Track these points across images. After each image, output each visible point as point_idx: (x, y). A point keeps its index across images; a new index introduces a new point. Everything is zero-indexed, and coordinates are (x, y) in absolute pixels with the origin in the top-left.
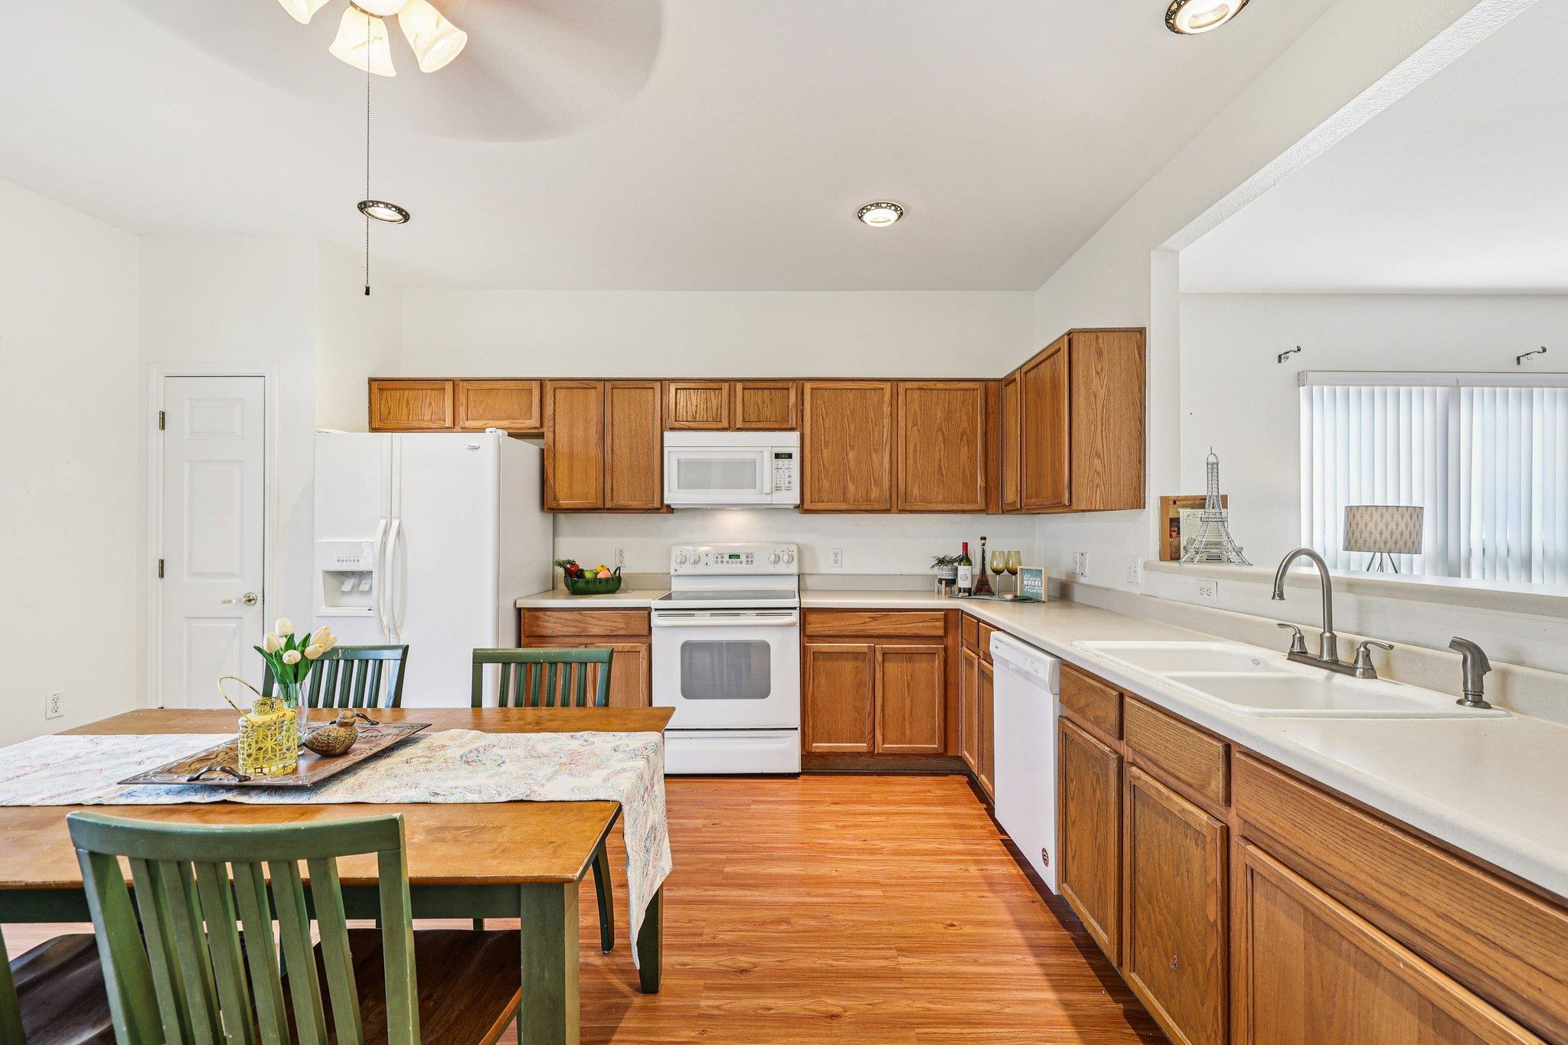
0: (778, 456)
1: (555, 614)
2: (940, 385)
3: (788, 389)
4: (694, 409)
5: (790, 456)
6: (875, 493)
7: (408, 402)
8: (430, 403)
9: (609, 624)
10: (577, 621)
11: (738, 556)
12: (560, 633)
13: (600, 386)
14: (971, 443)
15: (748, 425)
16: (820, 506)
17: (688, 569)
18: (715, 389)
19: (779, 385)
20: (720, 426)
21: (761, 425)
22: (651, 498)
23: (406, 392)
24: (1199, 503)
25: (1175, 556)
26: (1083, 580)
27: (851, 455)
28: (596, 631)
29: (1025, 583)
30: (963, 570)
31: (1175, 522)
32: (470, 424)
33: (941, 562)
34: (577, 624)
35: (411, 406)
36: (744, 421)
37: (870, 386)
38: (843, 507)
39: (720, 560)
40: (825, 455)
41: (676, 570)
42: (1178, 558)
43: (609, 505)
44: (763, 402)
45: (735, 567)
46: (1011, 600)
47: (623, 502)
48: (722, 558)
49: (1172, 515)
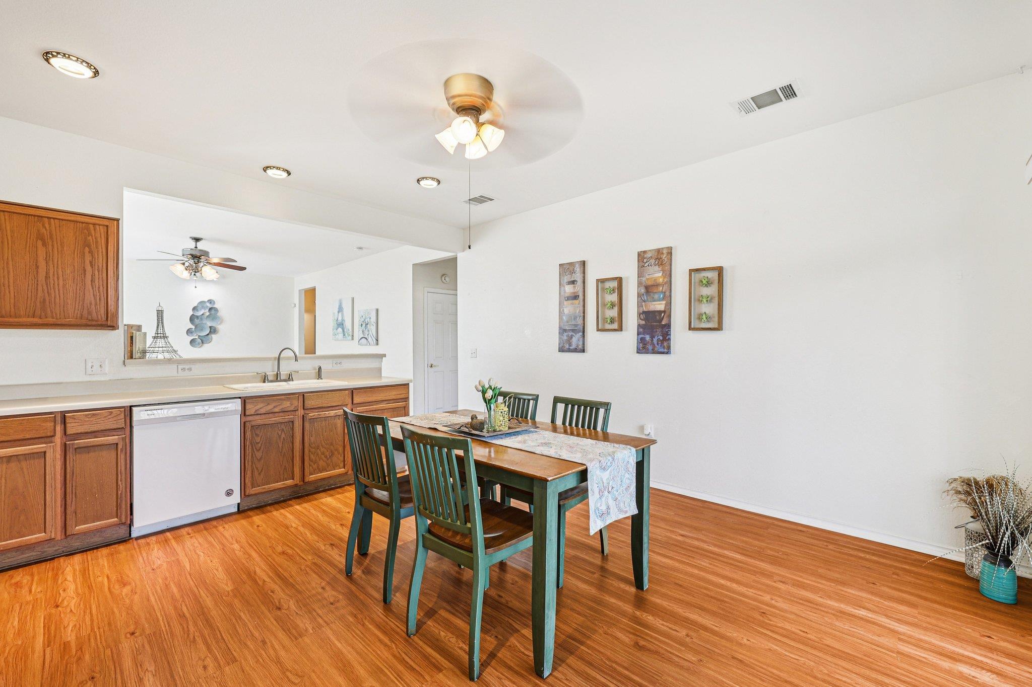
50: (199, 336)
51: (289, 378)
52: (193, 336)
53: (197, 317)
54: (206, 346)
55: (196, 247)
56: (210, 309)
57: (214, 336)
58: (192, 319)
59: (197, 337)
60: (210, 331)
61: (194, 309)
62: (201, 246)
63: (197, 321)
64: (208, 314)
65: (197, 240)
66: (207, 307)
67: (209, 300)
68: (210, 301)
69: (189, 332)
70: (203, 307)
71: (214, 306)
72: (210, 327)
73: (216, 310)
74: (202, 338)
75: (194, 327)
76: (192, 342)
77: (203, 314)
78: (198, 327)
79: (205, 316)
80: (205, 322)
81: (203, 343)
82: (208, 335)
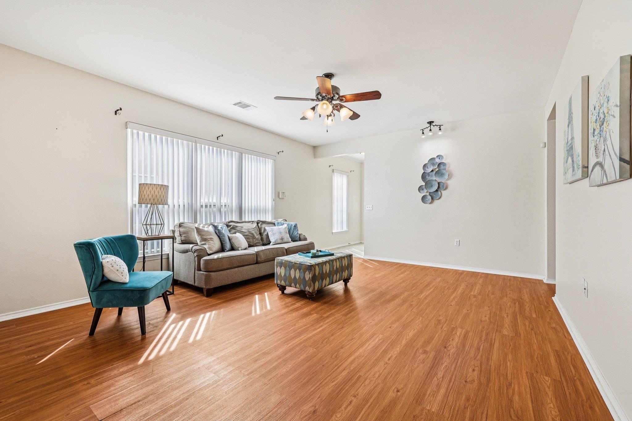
50: (430, 193)
52: (423, 193)
53: (428, 174)
54: (436, 202)
56: (439, 164)
57: (443, 192)
58: (424, 177)
59: (428, 194)
60: (439, 187)
61: (425, 166)
63: (428, 178)
64: (437, 169)
66: (437, 162)
67: (438, 156)
69: (420, 189)
70: (434, 164)
71: (443, 161)
72: (439, 183)
73: (444, 164)
74: (431, 194)
75: (424, 184)
76: (424, 199)
77: (432, 171)
78: (428, 184)
79: (434, 172)
80: (434, 178)
81: (432, 199)
82: (437, 191)
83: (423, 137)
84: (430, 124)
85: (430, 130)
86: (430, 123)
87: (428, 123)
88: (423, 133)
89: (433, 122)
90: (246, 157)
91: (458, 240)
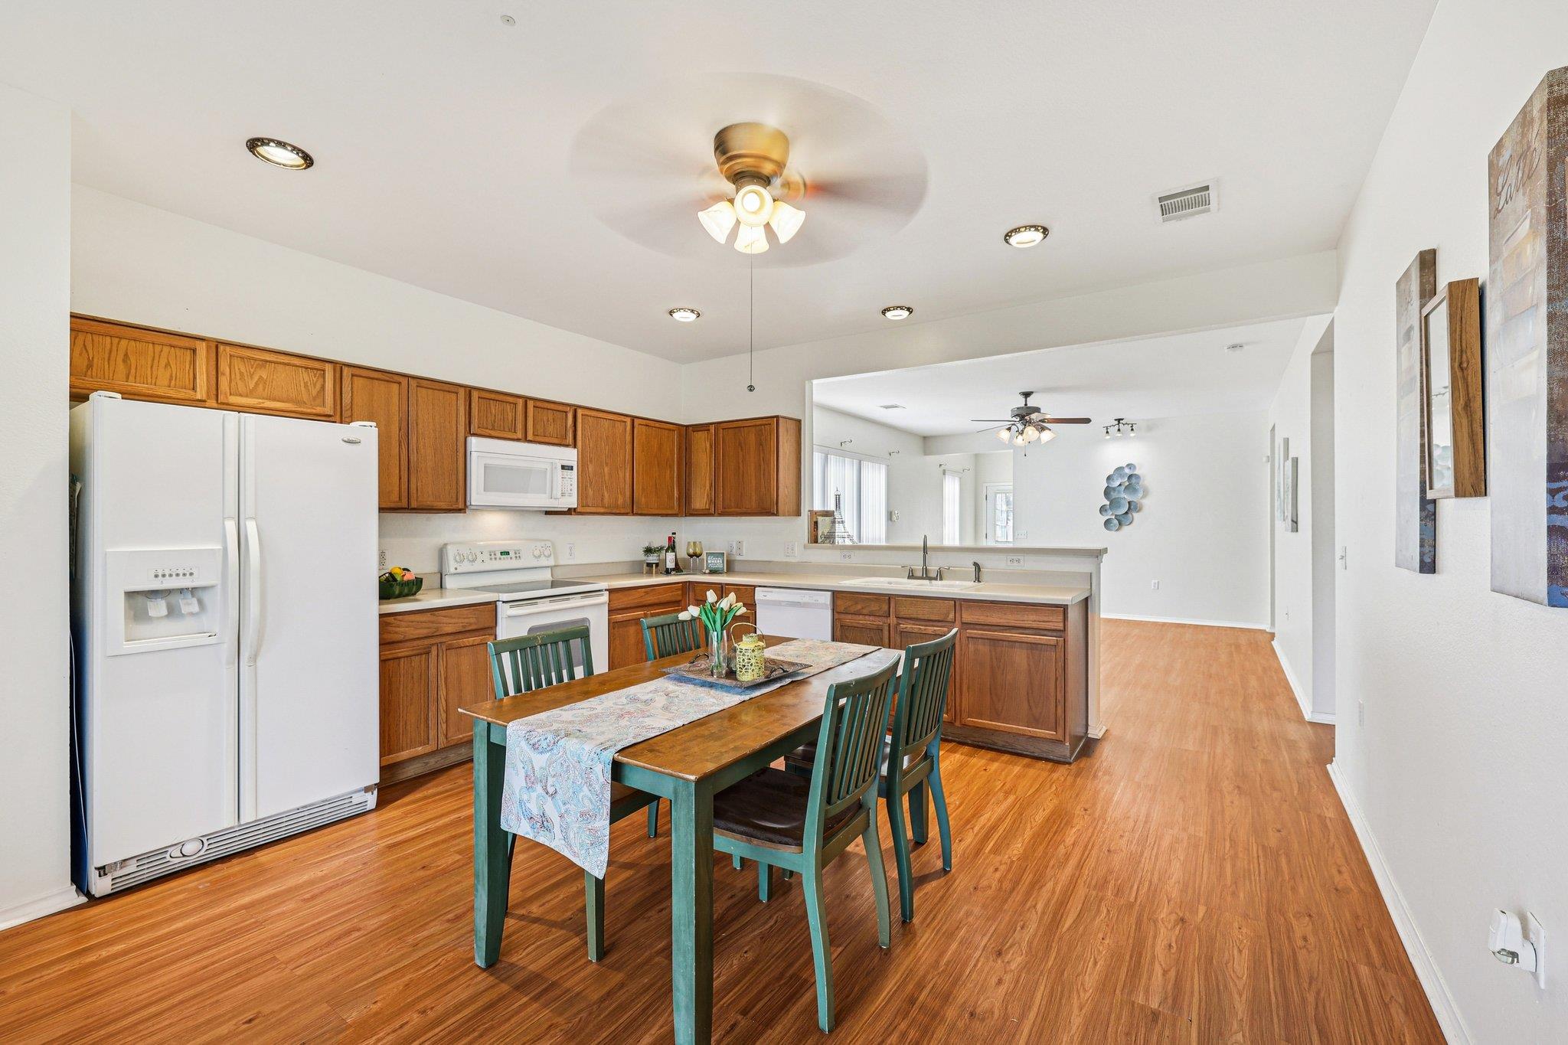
0: (563, 467)
1: (407, 618)
2: (657, 425)
3: (566, 412)
4: (493, 418)
5: (571, 468)
6: (620, 501)
7: (126, 355)
8: (168, 365)
9: (460, 621)
10: (430, 622)
11: (508, 553)
12: (412, 637)
13: (404, 381)
14: (671, 467)
15: (538, 439)
16: (588, 510)
17: (466, 567)
18: (510, 403)
19: (561, 408)
20: (516, 438)
21: (547, 440)
22: (455, 500)
23: (124, 343)
24: (827, 514)
25: (816, 541)
26: (738, 558)
27: (606, 469)
28: (449, 629)
29: (709, 562)
30: (670, 556)
31: (816, 523)
32: (233, 399)
33: (649, 551)
34: (431, 625)
35: (133, 361)
36: (534, 435)
37: (619, 419)
38: (602, 510)
39: (493, 556)
40: (590, 469)
41: (456, 569)
42: (817, 542)
43: (414, 505)
44: (548, 421)
45: (505, 563)
46: (709, 573)
47: (429, 501)
48: (495, 554)
49: (815, 520)
50: (1116, 515)
51: (940, 576)
52: (1107, 515)
53: (1114, 489)
54: (1125, 529)
55: (1026, 405)
56: (1130, 477)
57: (1135, 515)
58: (1107, 492)
59: (1113, 517)
60: (1129, 508)
61: (1109, 478)
62: (1032, 402)
63: (1114, 495)
64: (1127, 483)
65: (1027, 395)
66: (1127, 474)
67: (1128, 465)
68: (1130, 466)
69: (1103, 509)
70: (1122, 476)
71: (1135, 473)
72: (1129, 502)
73: (1137, 477)
74: (1118, 517)
75: (1107, 503)
76: (1107, 523)
77: (1120, 485)
78: (1114, 503)
79: (1123, 487)
80: (1123, 495)
81: (1120, 524)
82: (1126, 513)
83: (1108, 437)
84: (1119, 423)
85: (1119, 430)
86: (1119, 420)
87: (1116, 420)
88: (1107, 432)
89: (1122, 419)
90: (864, 464)
91: (1157, 581)
